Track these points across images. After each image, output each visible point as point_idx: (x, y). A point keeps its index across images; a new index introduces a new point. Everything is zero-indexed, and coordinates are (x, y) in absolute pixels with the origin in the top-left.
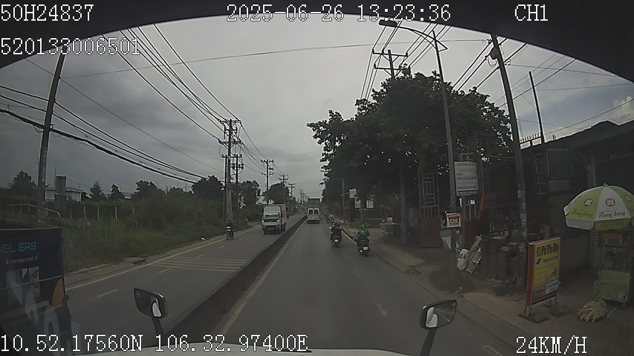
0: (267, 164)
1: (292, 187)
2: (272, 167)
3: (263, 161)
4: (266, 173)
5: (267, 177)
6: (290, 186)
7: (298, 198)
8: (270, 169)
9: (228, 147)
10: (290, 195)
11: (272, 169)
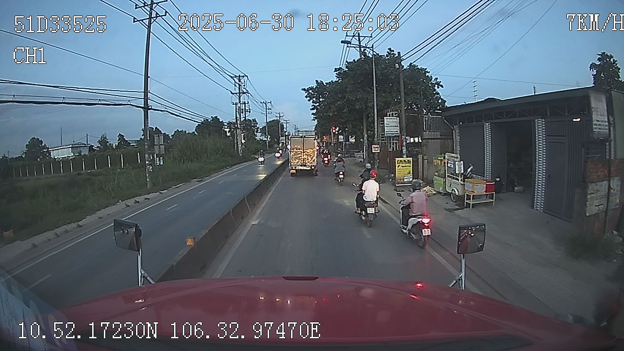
0: (266, 104)
1: (287, 123)
2: (270, 108)
3: (262, 102)
4: (265, 113)
5: (266, 116)
6: (285, 122)
7: (292, 132)
8: (269, 109)
9: (238, 97)
10: (285, 130)
11: (271, 109)
